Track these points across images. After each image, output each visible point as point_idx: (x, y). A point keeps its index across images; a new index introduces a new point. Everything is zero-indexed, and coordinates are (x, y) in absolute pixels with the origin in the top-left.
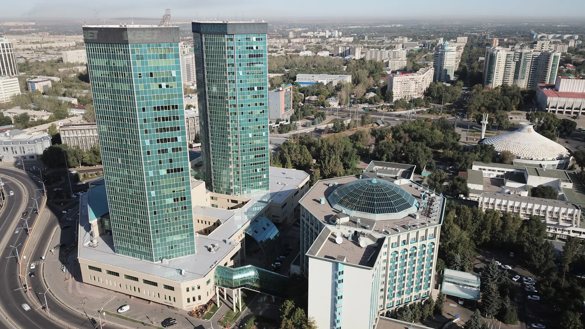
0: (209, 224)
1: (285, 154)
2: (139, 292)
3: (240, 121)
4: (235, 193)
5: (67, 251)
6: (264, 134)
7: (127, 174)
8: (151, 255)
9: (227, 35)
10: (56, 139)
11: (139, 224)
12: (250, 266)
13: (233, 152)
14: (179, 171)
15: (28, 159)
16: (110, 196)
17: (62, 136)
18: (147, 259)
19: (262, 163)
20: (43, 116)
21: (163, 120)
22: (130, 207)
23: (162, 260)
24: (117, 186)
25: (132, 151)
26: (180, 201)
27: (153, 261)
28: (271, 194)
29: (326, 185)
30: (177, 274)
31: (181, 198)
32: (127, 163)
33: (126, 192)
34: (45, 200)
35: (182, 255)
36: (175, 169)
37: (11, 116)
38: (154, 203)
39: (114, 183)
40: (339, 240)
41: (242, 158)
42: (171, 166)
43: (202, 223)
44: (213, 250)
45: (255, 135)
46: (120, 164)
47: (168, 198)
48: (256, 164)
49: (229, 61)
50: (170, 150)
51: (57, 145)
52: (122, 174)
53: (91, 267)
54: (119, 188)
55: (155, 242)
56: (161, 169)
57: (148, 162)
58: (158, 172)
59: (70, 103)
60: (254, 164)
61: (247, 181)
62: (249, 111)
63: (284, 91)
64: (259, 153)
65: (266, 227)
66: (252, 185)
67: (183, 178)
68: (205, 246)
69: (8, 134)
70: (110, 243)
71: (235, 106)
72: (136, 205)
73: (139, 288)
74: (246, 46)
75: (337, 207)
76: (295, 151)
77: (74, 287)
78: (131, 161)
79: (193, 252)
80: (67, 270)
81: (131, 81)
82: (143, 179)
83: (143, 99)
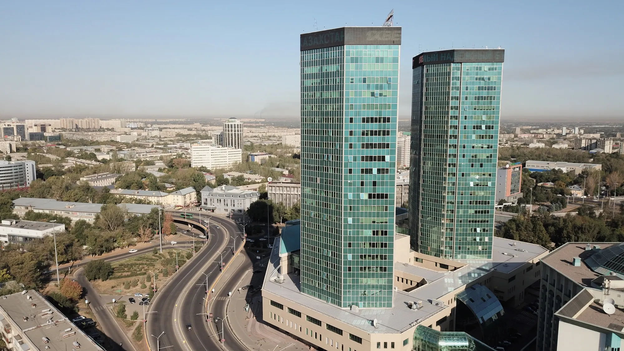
0: (411, 284)
1: (511, 231)
2: (321, 340)
3: (460, 165)
4: (446, 256)
5: (253, 292)
6: (490, 184)
7: (324, 196)
8: (339, 298)
9: (453, 63)
10: (264, 195)
11: (330, 257)
12: (464, 333)
13: (448, 203)
14: (382, 197)
15: (236, 213)
16: (304, 222)
17: (269, 192)
18: (334, 303)
19: (484, 221)
20: (256, 179)
21: (372, 135)
22: (323, 236)
23: (351, 307)
24: (312, 210)
25: (332, 168)
26: (380, 235)
27: (341, 306)
28: (493, 263)
29: (581, 248)
30: (368, 324)
31: (382, 232)
32: (325, 183)
33: (321, 218)
34: (243, 243)
35: (376, 306)
36: (378, 195)
37: (230, 178)
38: (350, 232)
39: (310, 206)
40: (608, 308)
41: (458, 212)
42: (374, 190)
43: (402, 282)
44: (414, 306)
45: (477, 185)
46: (319, 184)
47: (366, 229)
48: (476, 222)
49: (453, 93)
50: (375, 171)
51: (263, 200)
52: (318, 196)
53: (273, 303)
54: (314, 213)
55: (345, 281)
56: (362, 192)
57: (349, 181)
58: (358, 196)
59: (282, 173)
60: (473, 221)
61: (463, 243)
62: (472, 154)
63: (512, 170)
64: (481, 208)
65: (486, 298)
66: (469, 249)
67: (386, 207)
68: (405, 302)
69: (224, 188)
70: (297, 281)
71: (455, 146)
72: (330, 234)
73: (321, 335)
74: (476, 76)
75: (601, 270)
76: (526, 228)
77: (253, 326)
78: (330, 180)
79: (389, 305)
80: (250, 309)
81: (341, 87)
82: (340, 202)
83: (352, 108)
